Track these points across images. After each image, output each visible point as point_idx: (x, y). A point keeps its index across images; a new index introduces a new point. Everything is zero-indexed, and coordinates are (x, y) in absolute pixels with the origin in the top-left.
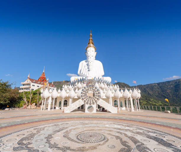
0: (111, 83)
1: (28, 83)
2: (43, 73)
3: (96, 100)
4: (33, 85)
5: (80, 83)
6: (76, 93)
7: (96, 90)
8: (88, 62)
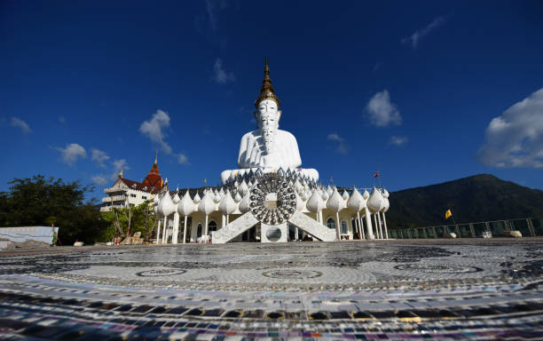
0: (318, 182)
1: (121, 189)
2: (155, 166)
3: (286, 212)
4: (132, 195)
5: (244, 182)
6: (236, 201)
7: (286, 189)
8: (263, 135)
